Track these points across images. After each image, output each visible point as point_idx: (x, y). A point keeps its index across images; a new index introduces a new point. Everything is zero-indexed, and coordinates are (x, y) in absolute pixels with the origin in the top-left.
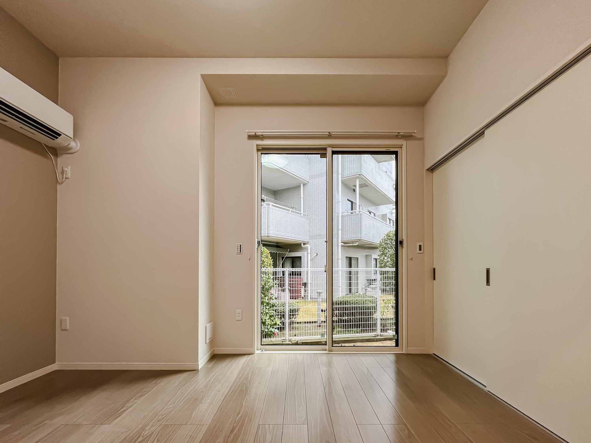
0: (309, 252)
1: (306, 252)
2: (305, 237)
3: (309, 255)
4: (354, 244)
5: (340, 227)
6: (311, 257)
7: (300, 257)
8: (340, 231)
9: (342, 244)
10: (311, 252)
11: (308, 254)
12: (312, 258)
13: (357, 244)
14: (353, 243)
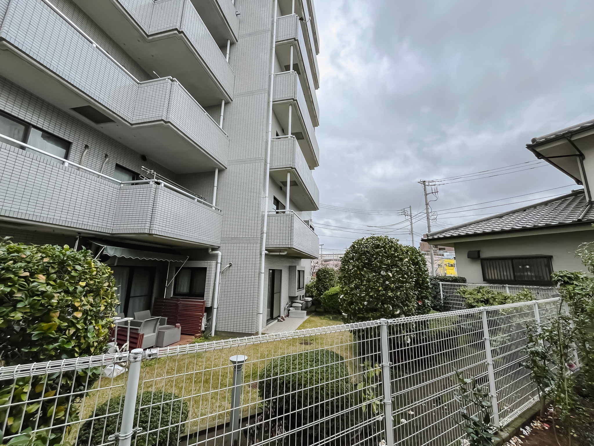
0: (219, 261)
1: (215, 262)
2: (215, 240)
3: (219, 265)
4: (281, 254)
5: (265, 229)
6: (220, 269)
7: (206, 268)
8: (265, 235)
9: (267, 252)
10: (221, 262)
11: (217, 264)
12: (222, 270)
13: (285, 253)
14: (280, 252)
